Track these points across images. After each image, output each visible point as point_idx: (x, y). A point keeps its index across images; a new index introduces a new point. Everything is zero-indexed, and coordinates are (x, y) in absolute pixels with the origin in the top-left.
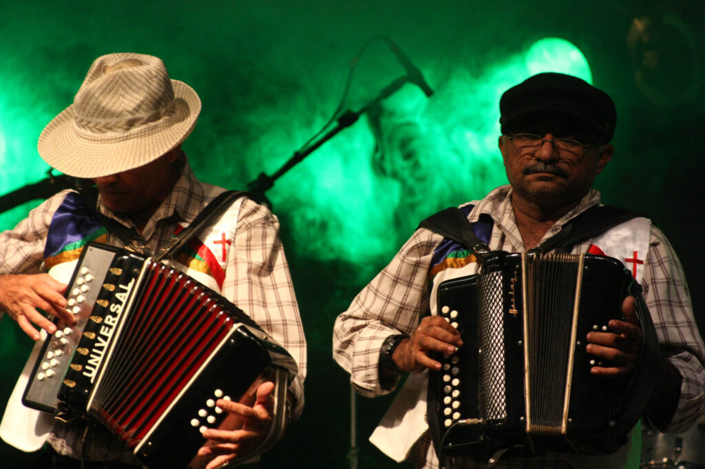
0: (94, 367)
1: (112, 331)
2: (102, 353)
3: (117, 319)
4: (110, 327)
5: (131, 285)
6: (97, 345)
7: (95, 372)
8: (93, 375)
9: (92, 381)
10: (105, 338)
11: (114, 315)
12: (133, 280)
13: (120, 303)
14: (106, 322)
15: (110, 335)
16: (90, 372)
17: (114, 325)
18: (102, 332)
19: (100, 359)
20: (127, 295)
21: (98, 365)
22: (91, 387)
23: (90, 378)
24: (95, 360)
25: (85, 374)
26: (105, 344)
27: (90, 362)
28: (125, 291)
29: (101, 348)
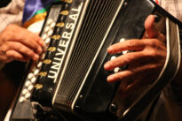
0: (56, 70)
1: (68, 43)
2: (62, 60)
3: (71, 34)
4: (66, 40)
5: (80, 7)
6: (57, 54)
7: (56, 74)
8: (56, 76)
9: (55, 81)
10: (63, 49)
11: (69, 31)
12: (82, 4)
13: (73, 22)
14: (63, 36)
15: (67, 46)
16: (53, 75)
17: (70, 38)
18: (60, 45)
19: (60, 64)
20: (78, 15)
21: (59, 69)
22: (54, 86)
23: (53, 80)
24: (57, 66)
25: (49, 77)
26: (63, 53)
27: (52, 67)
28: (76, 13)
29: (60, 57)
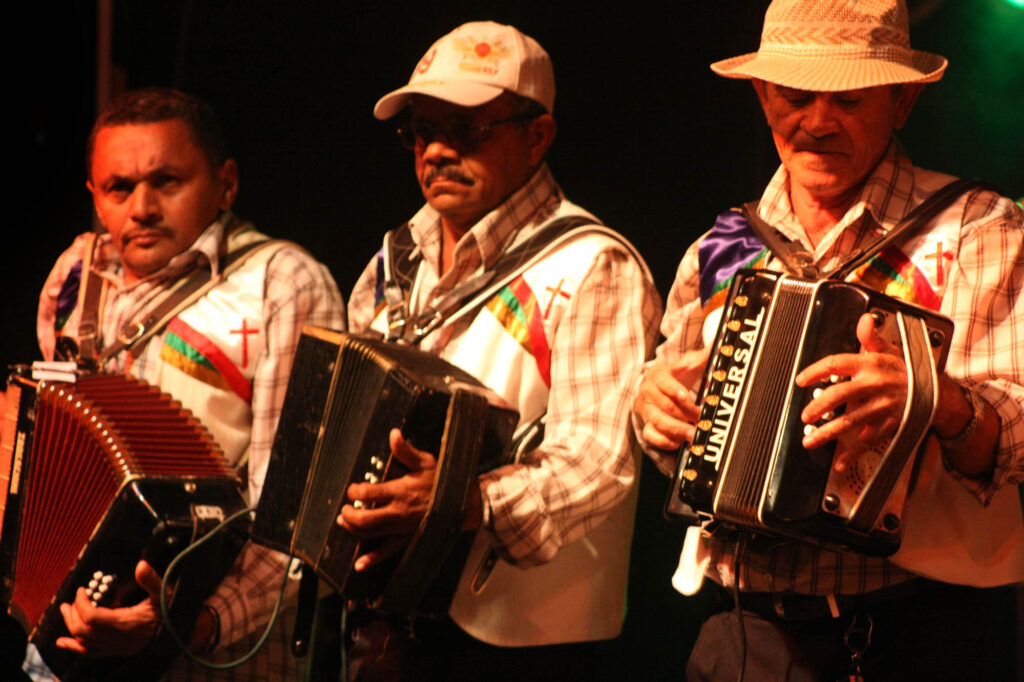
0: (719, 446)
1: (739, 389)
2: (728, 424)
3: (744, 371)
4: (736, 384)
5: (760, 317)
6: (720, 413)
7: (719, 453)
8: (717, 459)
9: (717, 467)
10: (730, 402)
11: (741, 365)
12: (763, 310)
13: (747, 347)
14: (731, 377)
15: (736, 397)
16: (713, 454)
17: (741, 381)
18: (726, 394)
19: (725, 433)
20: (755, 333)
21: (723, 443)
22: (716, 476)
23: (714, 464)
24: (719, 436)
25: (707, 458)
26: (730, 410)
27: (713, 439)
28: (752, 328)
29: (725, 418)
